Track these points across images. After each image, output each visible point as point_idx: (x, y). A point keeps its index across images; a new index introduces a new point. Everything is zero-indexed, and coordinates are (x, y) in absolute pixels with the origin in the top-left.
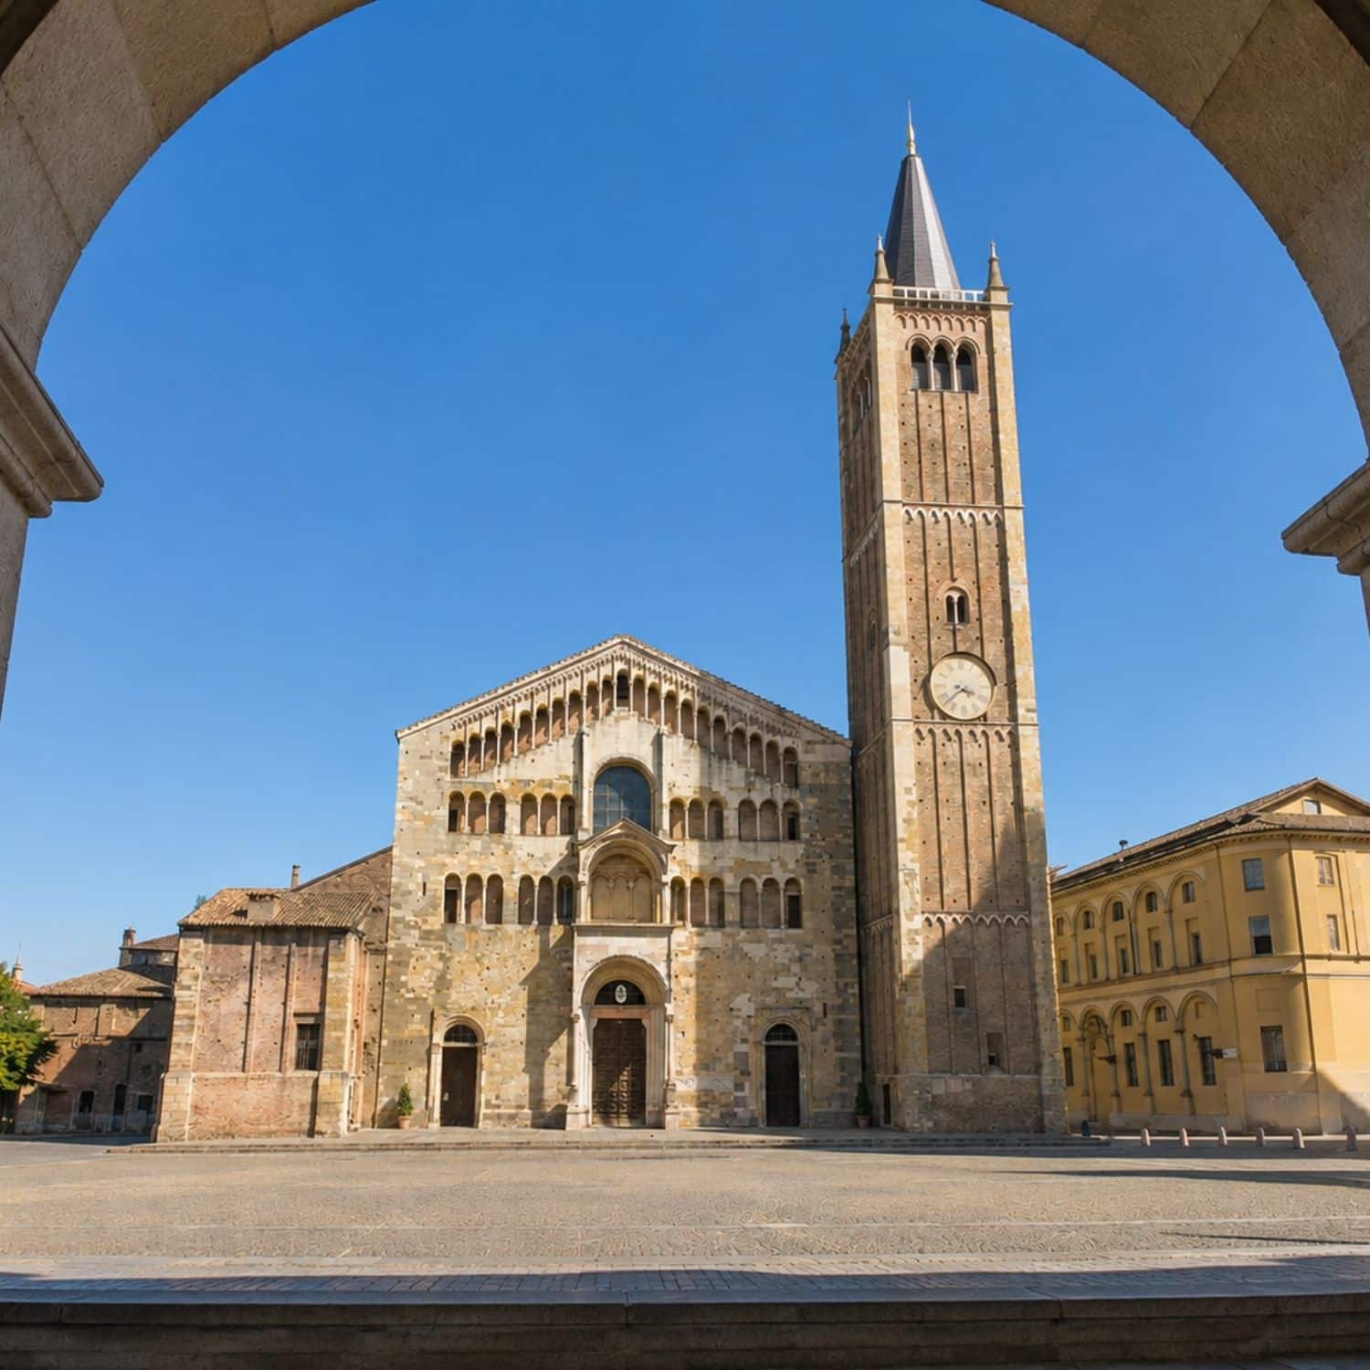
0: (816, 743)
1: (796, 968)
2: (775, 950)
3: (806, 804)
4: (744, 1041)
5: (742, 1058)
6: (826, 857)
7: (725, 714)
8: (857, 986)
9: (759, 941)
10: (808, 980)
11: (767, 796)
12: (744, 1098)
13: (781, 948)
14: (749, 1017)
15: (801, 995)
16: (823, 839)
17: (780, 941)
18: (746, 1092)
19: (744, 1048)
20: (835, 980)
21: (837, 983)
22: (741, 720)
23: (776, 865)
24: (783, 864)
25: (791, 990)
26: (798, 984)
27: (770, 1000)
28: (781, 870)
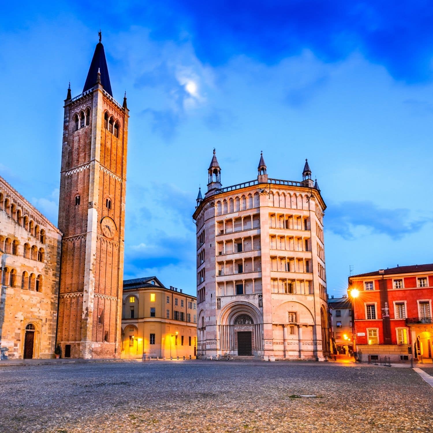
0: (52, 231)
1: (38, 305)
2: (32, 298)
3: (46, 250)
4: (19, 329)
5: (18, 335)
6: (51, 270)
7: (21, 210)
8: (57, 314)
9: (27, 294)
10: (43, 310)
11: (34, 244)
12: (17, 349)
13: (34, 298)
14: (21, 321)
15: (39, 315)
16: (51, 264)
17: (34, 295)
18: (18, 347)
19: (19, 331)
20: (50, 311)
21: (51, 312)
22: (27, 214)
23: (35, 269)
24: (38, 269)
25: (36, 312)
26: (39, 311)
27: (29, 315)
28: (37, 271)
